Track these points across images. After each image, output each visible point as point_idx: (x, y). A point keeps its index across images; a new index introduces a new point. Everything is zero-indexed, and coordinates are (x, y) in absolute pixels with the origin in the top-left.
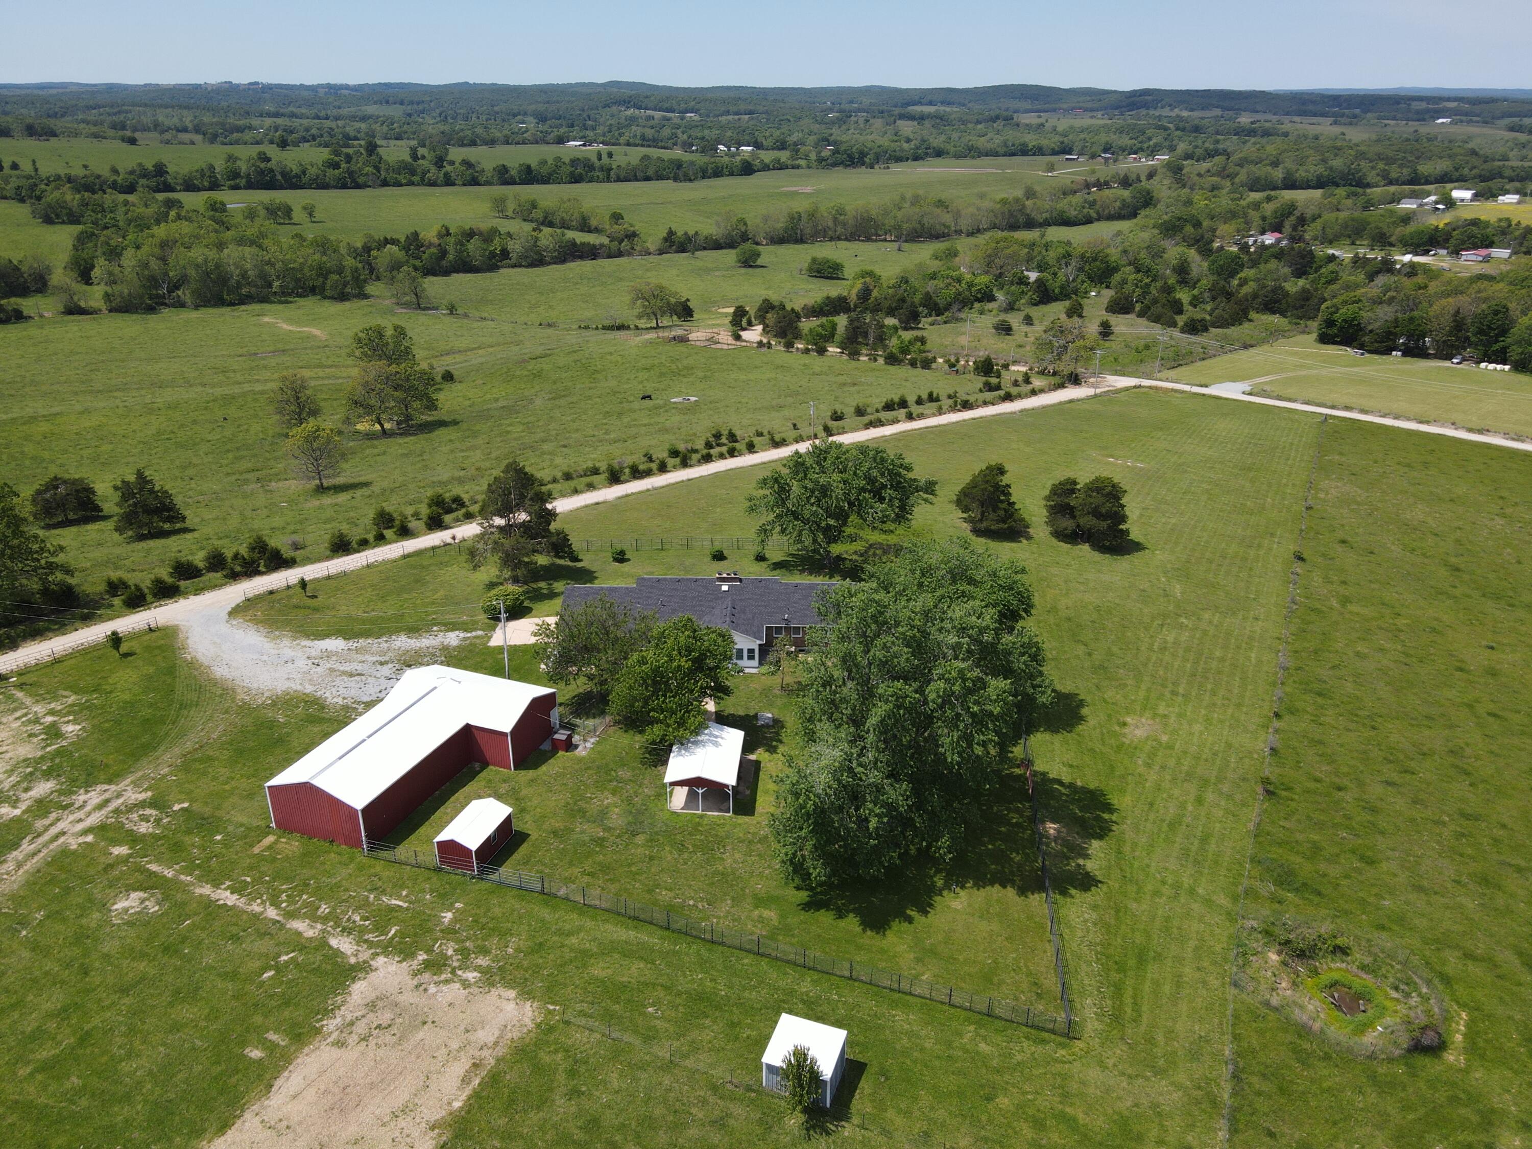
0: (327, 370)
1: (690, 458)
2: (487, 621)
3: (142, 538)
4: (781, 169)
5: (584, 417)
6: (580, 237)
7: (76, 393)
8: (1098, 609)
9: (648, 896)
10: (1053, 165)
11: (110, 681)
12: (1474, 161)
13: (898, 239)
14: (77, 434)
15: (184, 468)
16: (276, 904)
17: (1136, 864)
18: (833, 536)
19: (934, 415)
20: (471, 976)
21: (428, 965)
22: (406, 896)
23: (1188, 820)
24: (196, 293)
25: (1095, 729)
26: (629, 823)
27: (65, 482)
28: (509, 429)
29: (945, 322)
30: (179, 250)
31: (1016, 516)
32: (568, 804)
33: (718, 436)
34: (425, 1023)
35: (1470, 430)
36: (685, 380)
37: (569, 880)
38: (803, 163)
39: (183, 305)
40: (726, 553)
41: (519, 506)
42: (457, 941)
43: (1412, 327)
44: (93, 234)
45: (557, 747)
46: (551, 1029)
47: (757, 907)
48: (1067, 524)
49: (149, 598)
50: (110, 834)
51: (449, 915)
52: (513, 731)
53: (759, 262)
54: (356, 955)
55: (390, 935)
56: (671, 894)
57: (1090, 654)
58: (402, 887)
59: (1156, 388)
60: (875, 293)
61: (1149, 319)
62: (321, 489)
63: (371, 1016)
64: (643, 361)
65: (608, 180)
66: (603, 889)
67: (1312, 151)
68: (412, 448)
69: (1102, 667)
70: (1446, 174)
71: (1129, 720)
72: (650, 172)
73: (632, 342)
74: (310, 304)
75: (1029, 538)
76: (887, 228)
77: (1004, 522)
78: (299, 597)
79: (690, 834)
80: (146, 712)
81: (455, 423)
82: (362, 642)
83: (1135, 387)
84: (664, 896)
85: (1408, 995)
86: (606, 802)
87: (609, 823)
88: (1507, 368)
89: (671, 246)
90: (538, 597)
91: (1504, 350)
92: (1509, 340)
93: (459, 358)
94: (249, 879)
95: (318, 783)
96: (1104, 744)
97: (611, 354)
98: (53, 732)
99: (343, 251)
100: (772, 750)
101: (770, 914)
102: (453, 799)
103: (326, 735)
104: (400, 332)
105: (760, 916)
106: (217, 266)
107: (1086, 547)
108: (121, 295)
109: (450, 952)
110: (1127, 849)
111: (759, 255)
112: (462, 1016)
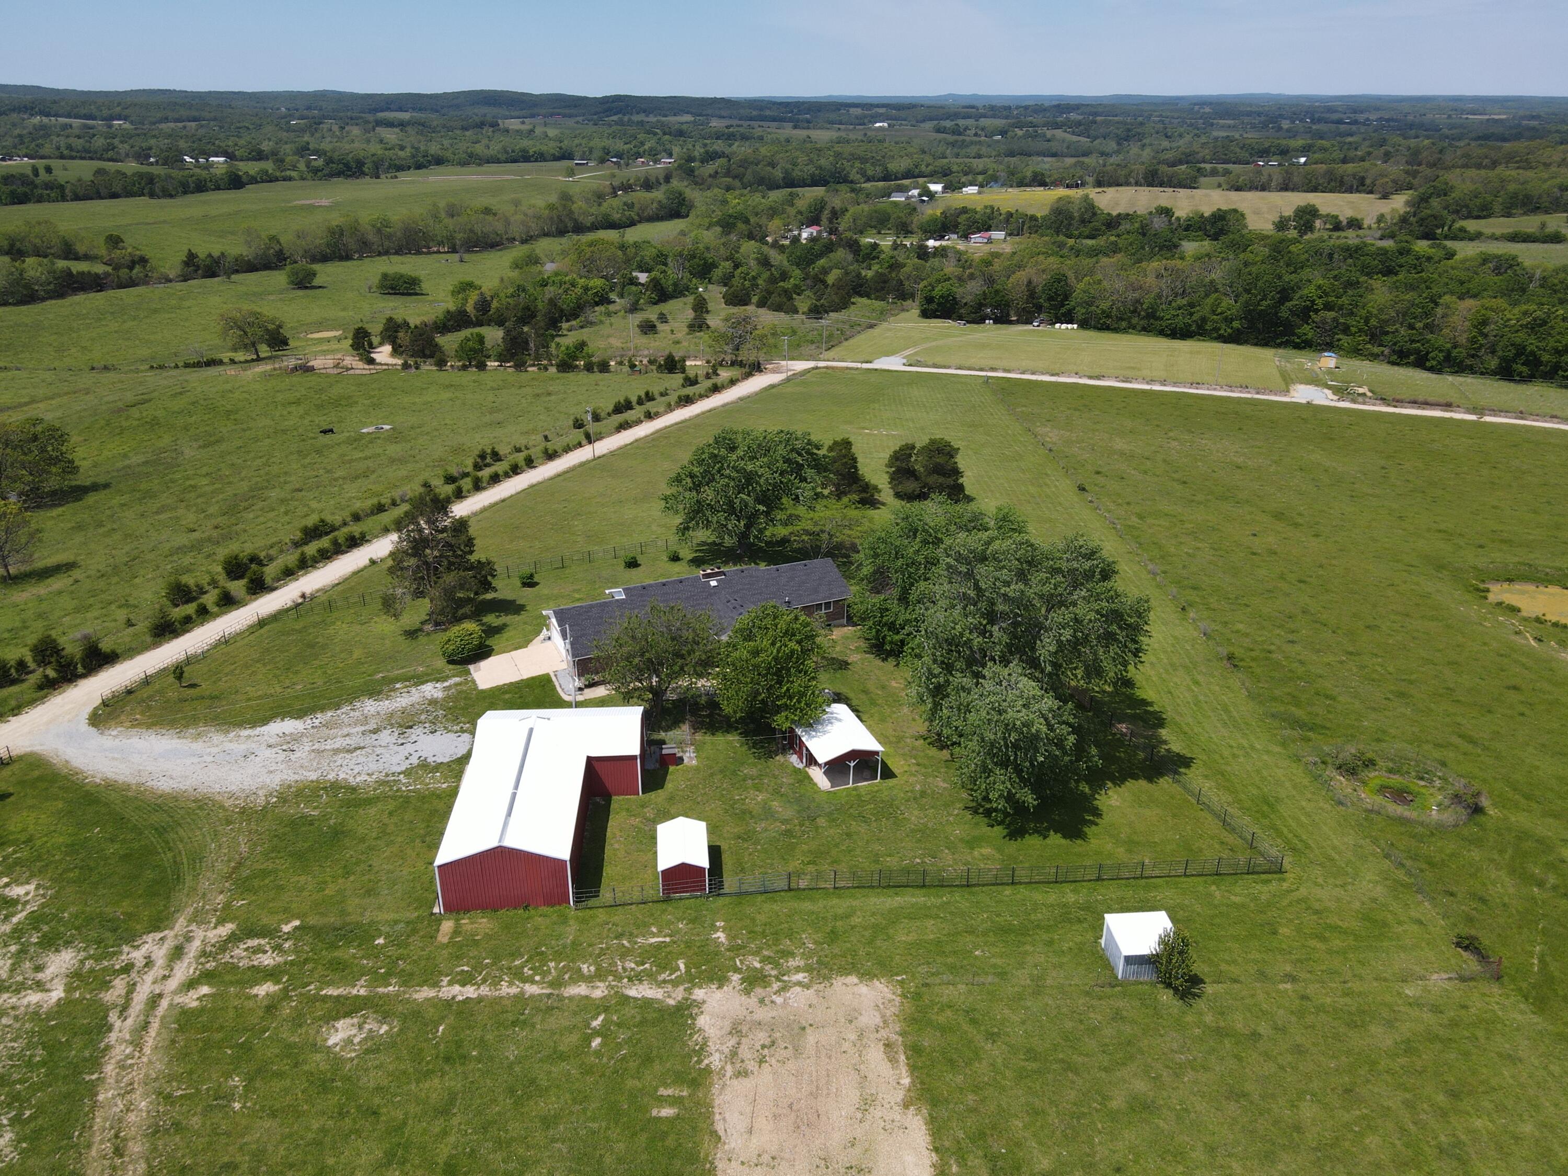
1: (481, 481)
2: (450, 667)
4: (271, 181)
5: (276, 460)
6: (78, 267)
9: (878, 866)
10: (572, 170)
11: (12, 829)
12: (928, 158)
13: (454, 250)
17: (1202, 739)
19: (666, 412)
20: (799, 977)
21: (750, 982)
23: (1201, 698)
29: (582, 327)
31: (868, 485)
32: (726, 809)
33: (483, 456)
34: (804, 1029)
35: (1090, 377)
36: (355, 409)
37: (798, 873)
38: (294, 174)
40: (638, 559)
42: (753, 954)
43: (998, 298)
45: (668, 762)
46: (918, 996)
47: (972, 849)
48: (911, 486)
51: (721, 935)
53: (316, 282)
54: (669, 997)
55: (683, 969)
59: (833, 368)
60: (495, 304)
61: (769, 308)
62: (10, 580)
64: (280, 395)
65: (64, 199)
67: (798, 153)
70: (909, 171)
72: (117, 188)
73: (241, 377)
75: (883, 503)
76: (439, 238)
77: (863, 493)
78: (172, 690)
79: (860, 806)
82: (320, 718)
83: (813, 369)
84: (891, 861)
85: (1431, 781)
87: (780, 816)
88: (1075, 326)
89: (196, 271)
91: (1070, 312)
92: (1072, 303)
94: (466, 968)
95: (512, 844)
97: (230, 391)
101: (988, 851)
105: (982, 855)
109: (757, 965)
110: (1185, 729)
111: (314, 275)
112: (831, 1011)
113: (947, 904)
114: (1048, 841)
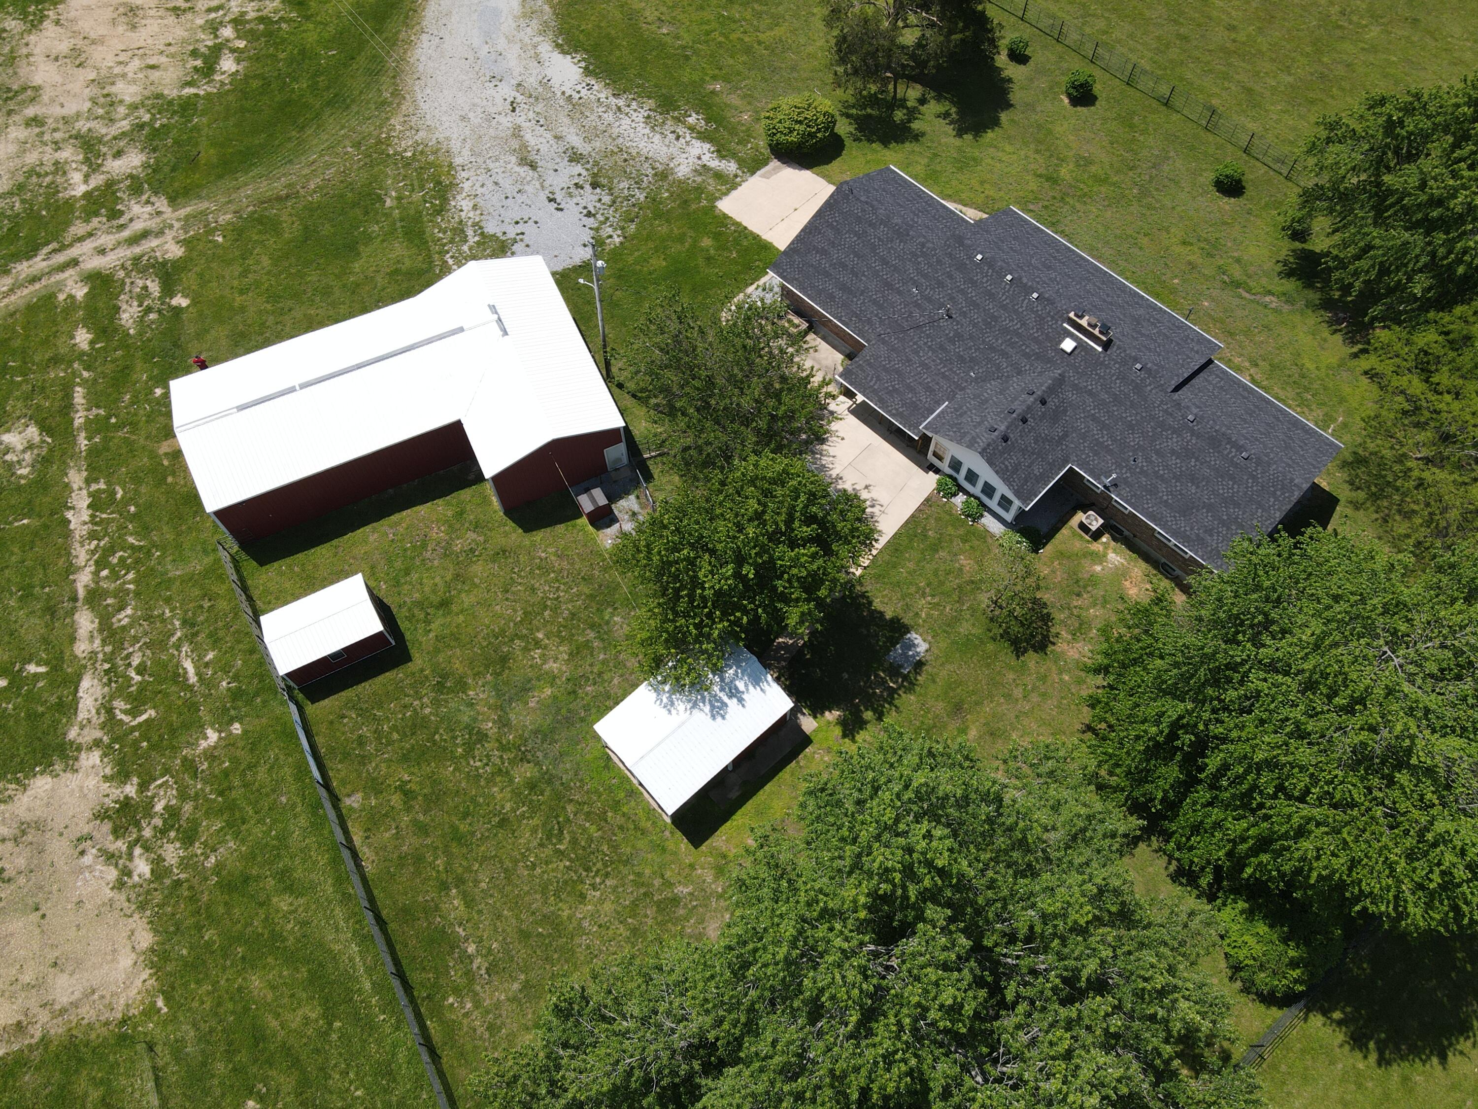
2: (765, 144)
20: (141, 868)
22: (207, 664)
26: (537, 730)
34: (36, 909)
42: (183, 796)
51: (213, 736)
52: (494, 479)
55: (138, 721)
58: (215, 644)
63: (9, 847)
66: (397, 835)
82: (595, 90)
86: (548, 666)
98: (212, 62)
102: (395, 518)
109: (159, 807)
112: (72, 933)
113: (371, 1026)
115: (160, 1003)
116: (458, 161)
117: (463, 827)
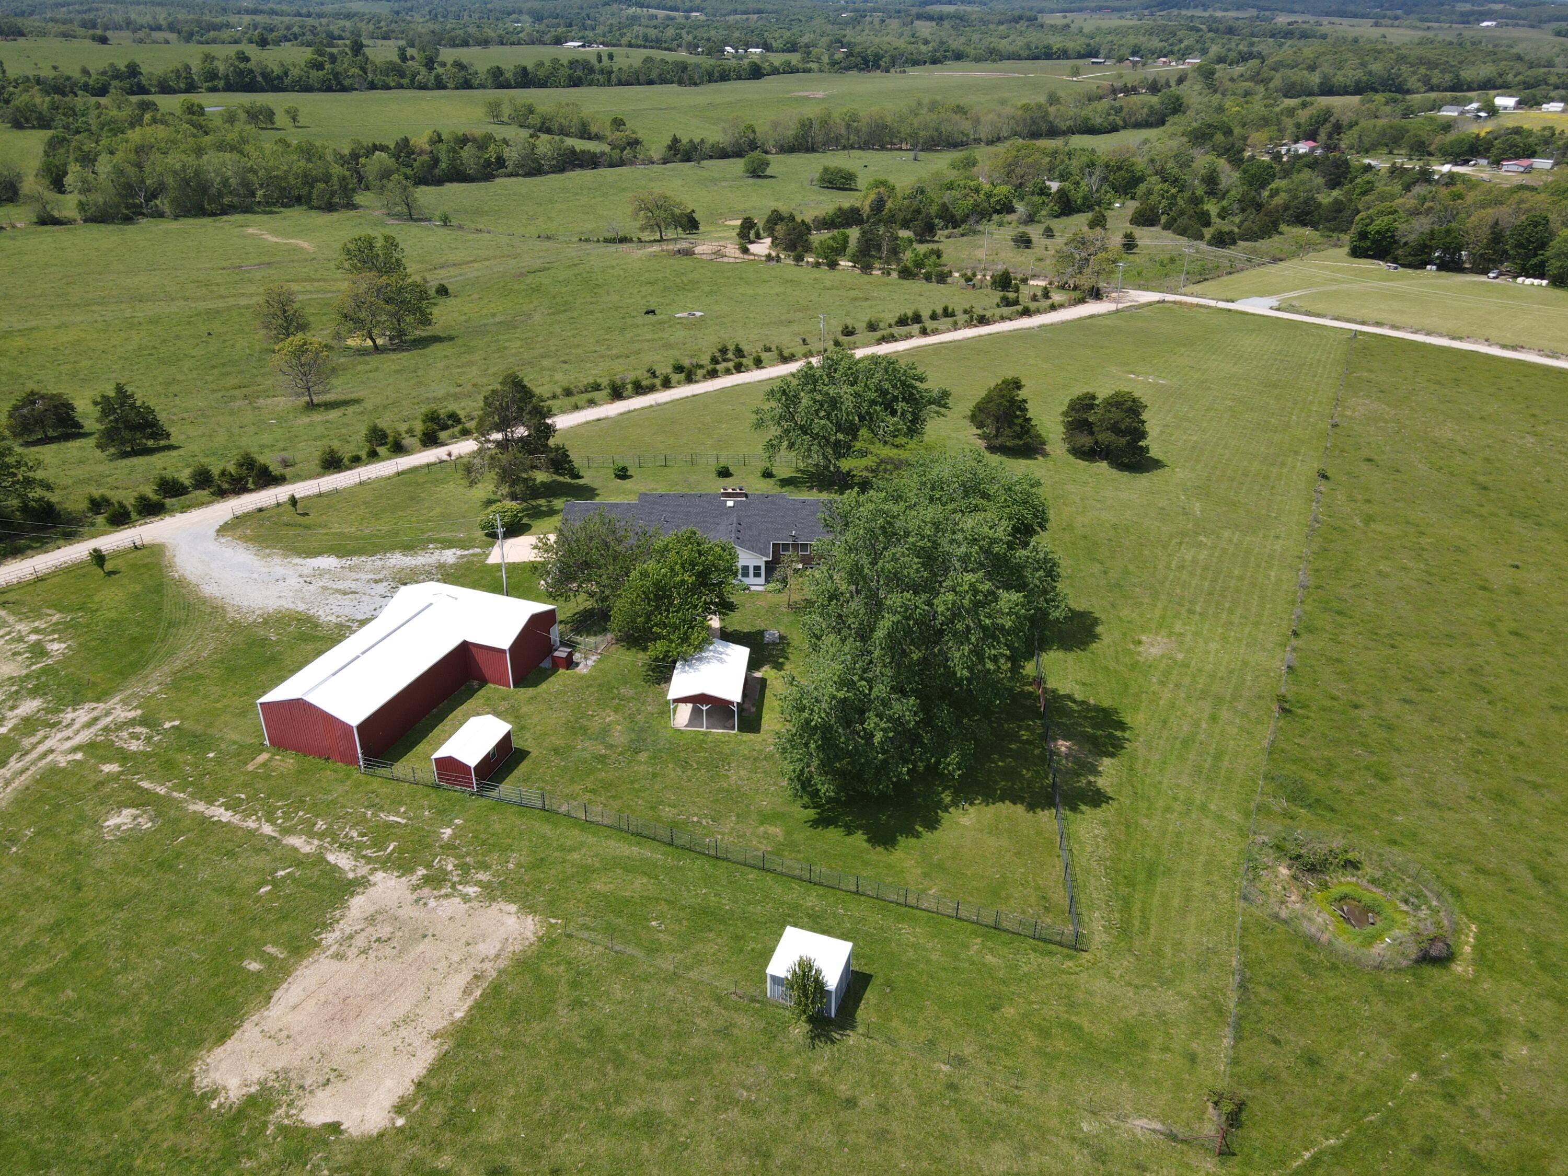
0: (316, 284)
1: (695, 374)
2: (485, 538)
3: (125, 455)
4: (791, 72)
5: (585, 333)
6: (580, 145)
7: (52, 307)
8: (1115, 527)
9: (651, 813)
10: (1078, 69)
11: (96, 599)
12: (1519, 66)
13: (914, 148)
14: (54, 349)
15: (168, 384)
16: (271, 820)
17: (1148, 781)
18: (842, 450)
19: (949, 330)
20: (472, 890)
21: (427, 880)
22: (405, 812)
23: (1202, 737)
24: (175, 202)
25: (1109, 647)
26: (632, 741)
27: (42, 397)
28: (507, 344)
29: (962, 235)
30: (155, 156)
31: (1033, 432)
32: (569, 721)
33: (724, 351)
34: (425, 936)
35: (1504, 347)
36: (692, 294)
37: (571, 797)
38: (814, 66)
39: (161, 215)
40: (731, 470)
41: (518, 421)
42: (457, 857)
43: (1448, 240)
44: (64, 139)
45: (557, 664)
46: (553, 942)
47: (762, 823)
48: (1085, 440)
49: (134, 515)
50: (101, 752)
51: (449, 831)
52: (511, 648)
53: (768, 172)
54: (354, 871)
55: (389, 851)
56: (674, 811)
57: (1105, 573)
58: (401, 804)
59: (1180, 303)
60: (889, 205)
61: (1174, 232)
62: (311, 406)
63: (370, 930)
64: (647, 275)
65: (609, 83)
66: (605, 805)
67: (1350, 54)
68: (406, 364)
69: (1118, 585)
70: (1489, 80)
71: (1144, 638)
72: (654, 75)
73: (635, 255)
74: (296, 214)
75: (1045, 455)
76: (903, 135)
77: (1020, 438)
78: (289, 515)
79: (694, 751)
80: (134, 630)
81: (451, 338)
82: (356, 560)
83: (1159, 302)
84: (667, 812)
85: (1417, 908)
86: (608, 719)
87: (610, 740)
88: (1545, 282)
89: (675, 155)
90: (538, 514)
91: (1542, 264)
92: (1548, 254)
93: (453, 271)
94: (243, 796)
95: (312, 699)
96: (1118, 662)
97: (613, 267)
98: (38, 651)
99: (330, 158)
100: (779, 667)
101: (776, 831)
102: (450, 716)
103: (319, 653)
104: (391, 242)
105: (766, 833)
106: (197, 173)
107: (1104, 465)
108: (96, 205)
109: (450, 867)
110: (1139, 766)
111: (768, 164)
112: (463, 929)
113: (679, 868)
114: (850, 840)
115: (553, 921)
116: (300, 609)
117: (636, 786)
